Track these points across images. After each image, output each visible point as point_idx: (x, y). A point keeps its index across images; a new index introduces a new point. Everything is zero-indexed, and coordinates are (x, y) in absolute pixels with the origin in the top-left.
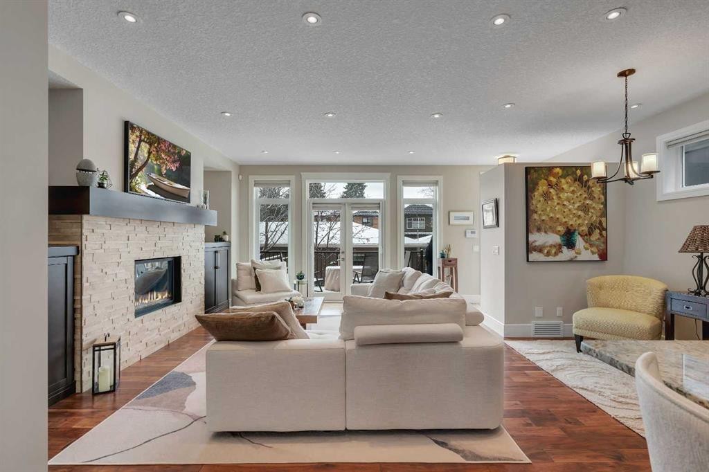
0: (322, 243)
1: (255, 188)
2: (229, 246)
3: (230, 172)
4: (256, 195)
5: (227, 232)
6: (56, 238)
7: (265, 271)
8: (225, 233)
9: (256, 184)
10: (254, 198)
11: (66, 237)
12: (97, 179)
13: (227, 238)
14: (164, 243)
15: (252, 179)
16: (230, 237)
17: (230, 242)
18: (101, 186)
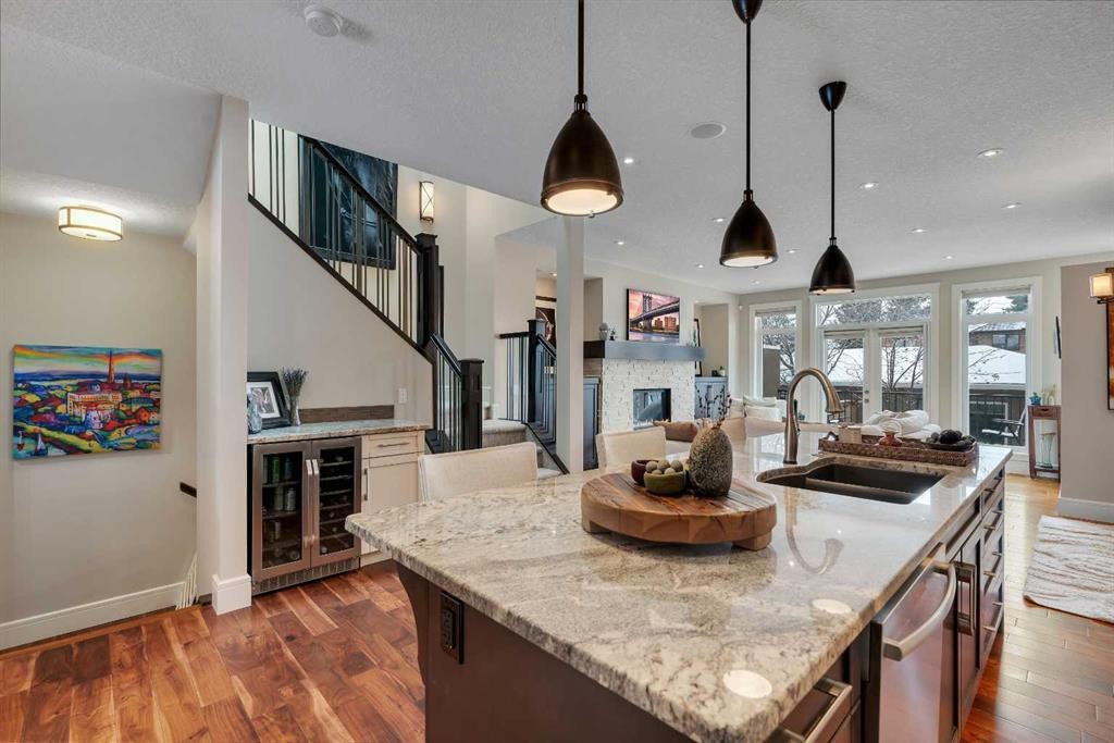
0: (902, 380)
1: (756, 319)
2: (727, 381)
3: (726, 305)
4: (758, 325)
5: (724, 366)
6: (588, 372)
7: (755, 407)
8: (721, 368)
9: (757, 314)
10: (756, 328)
11: (593, 372)
12: (609, 334)
13: (723, 373)
14: (656, 377)
15: (753, 308)
16: (727, 372)
17: (726, 377)
18: (612, 339)
